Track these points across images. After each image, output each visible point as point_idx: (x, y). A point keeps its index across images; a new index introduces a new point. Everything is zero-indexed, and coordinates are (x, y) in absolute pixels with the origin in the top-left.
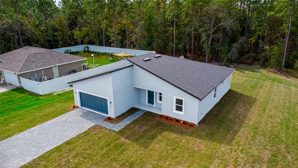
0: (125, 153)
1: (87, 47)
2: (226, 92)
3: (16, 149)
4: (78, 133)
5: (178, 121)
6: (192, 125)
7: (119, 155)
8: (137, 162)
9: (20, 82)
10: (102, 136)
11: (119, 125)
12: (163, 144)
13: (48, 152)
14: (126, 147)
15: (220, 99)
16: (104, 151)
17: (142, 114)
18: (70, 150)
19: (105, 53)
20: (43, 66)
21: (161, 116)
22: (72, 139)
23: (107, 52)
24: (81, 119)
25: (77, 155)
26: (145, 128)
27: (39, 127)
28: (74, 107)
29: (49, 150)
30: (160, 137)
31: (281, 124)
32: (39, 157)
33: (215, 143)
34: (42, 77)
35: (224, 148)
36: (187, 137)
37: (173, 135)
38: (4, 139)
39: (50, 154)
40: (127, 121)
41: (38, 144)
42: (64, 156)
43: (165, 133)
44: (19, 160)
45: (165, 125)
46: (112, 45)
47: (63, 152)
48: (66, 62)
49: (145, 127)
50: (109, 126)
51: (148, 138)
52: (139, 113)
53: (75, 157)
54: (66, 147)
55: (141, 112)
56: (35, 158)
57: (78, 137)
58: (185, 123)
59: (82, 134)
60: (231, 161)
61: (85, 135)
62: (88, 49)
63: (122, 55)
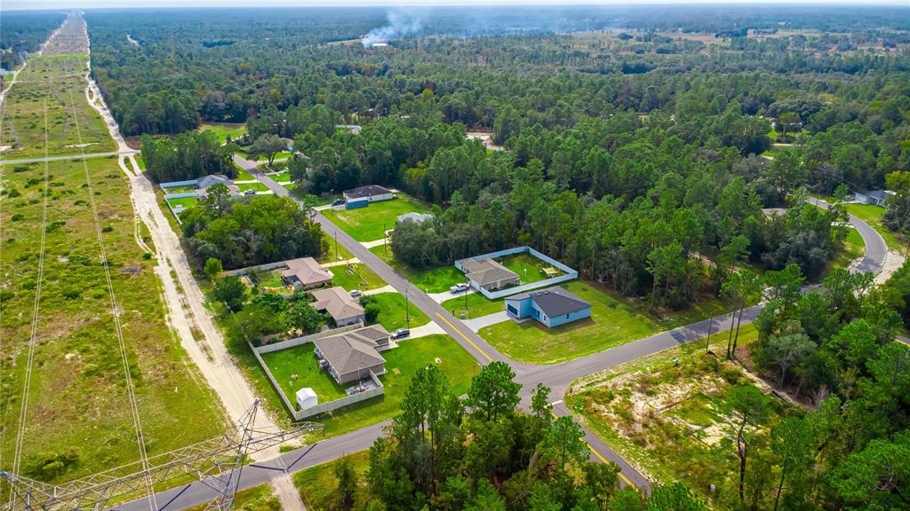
1: (528, 249)
5: (543, 324)
6: (547, 327)
7: (513, 330)
9: (480, 289)
10: (510, 324)
12: (531, 331)
16: (511, 328)
18: (501, 325)
19: (540, 261)
21: (539, 321)
23: (543, 260)
26: (528, 324)
30: (531, 328)
37: (537, 329)
43: (534, 328)
48: (505, 278)
50: (516, 321)
51: (527, 328)
58: (545, 325)
61: (503, 323)
62: (528, 251)
63: (549, 271)
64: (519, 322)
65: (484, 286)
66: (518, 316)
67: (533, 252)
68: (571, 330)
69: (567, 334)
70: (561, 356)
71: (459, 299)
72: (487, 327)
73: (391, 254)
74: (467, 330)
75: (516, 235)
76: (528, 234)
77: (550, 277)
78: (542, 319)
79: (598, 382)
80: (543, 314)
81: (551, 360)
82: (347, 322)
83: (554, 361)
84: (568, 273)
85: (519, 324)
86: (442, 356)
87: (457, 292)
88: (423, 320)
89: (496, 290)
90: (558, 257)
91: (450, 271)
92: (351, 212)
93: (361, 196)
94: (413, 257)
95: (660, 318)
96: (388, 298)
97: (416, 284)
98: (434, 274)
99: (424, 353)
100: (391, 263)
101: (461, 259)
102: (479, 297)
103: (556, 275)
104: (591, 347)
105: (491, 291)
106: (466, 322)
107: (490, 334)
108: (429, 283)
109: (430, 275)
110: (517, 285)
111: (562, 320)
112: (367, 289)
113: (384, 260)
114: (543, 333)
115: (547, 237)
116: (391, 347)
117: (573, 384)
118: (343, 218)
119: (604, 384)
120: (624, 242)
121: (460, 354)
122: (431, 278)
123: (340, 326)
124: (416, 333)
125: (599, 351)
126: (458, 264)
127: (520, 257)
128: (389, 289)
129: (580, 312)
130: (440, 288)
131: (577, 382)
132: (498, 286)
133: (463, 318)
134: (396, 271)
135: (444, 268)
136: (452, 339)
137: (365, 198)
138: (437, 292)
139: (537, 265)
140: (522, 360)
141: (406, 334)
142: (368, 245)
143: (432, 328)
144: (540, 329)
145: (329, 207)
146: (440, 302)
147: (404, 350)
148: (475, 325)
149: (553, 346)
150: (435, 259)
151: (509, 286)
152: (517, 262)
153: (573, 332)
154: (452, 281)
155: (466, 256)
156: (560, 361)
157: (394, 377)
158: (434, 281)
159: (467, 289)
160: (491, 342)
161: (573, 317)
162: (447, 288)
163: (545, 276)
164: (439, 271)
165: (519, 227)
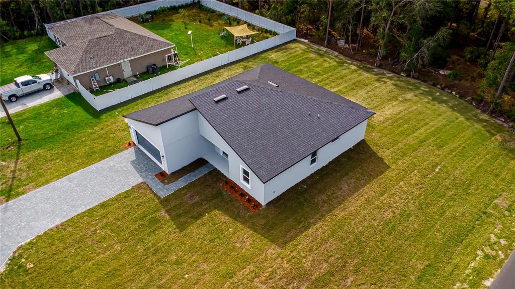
0: (157, 232)
2: (351, 147)
3: (49, 203)
4: (118, 193)
5: (243, 194)
6: (257, 205)
7: (149, 235)
8: (163, 249)
10: (142, 202)
11: (169, 187)
12: (204, 229)
13: (79, 215)
14: (161, 225)
15: (331, 160)
16: (136, 226)
17: (206, 172)
18: (102, 217)
19: (222, 14)
20: (107, 62)
21: (226, 183)
22: (108, 200)
23: (226, 12)
24: (130, 167)
25: (107, 225)
27: (81, 172)
28: (130, 144)
29: (80, 212)
30: (206, 218)
31: (387, 223)
32: (69, 221)
33: (266, 240)
34: (107, 78)
35: (272, 250)
36: (238, 224)
37: (225, 218)
38: (40, 186)
39: (80, 218)
40: (181, 183)
41: (72, 201)
42: (92, 224)
43: (217, 212)
44: (48, 220)
45: (223, 198)
47: (94, 218)
48: (141, 54)
49: (197, 197)
50: (157, 186)
51: (192, 217)
52: (203, 170)
53: (103, 227)
54: (99, 211)
55: (206, 169)
56: (64, 220)
57: (117, 198)
58: (250, 200)
59: (123, 194)
60: (267, 271)
61: (125, 197)
63: (238, 31)
77: (244, 44)
84: (275, 34)
85: (166, 200)
87: (15, 98)
103: (253, 39)
110: (172, 68)
139: (216, 24)
151: (152, 71)
163: (231, 42)
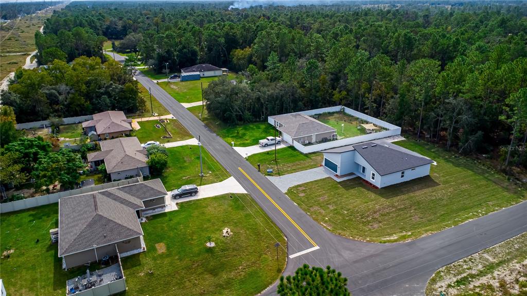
0: (338, 190)
1: (344, 108)
5: (371, 184)
6: (377, 188)
7: (335, 190)
8: (341, 194)
9: (293, 143)
10: (330, 182)
14: (339, 188)
17: (355, 177)
18: (316, 184)
19: (358, 118)
20: (307, 134)
21: (364, 180)
23: (360, 117)
26: (352, 183)
28: (322, 165)
30: (356, 189)
31: (432, 200)
33: (380, 197)
34: (305, 141)
35: (383, 199)
37: (364, 189)
40: (345, 179)
43: (360, 188)
46: (366, 111)
50: (336, 179)
51: (351, 188)
53: (318, 187)
57: (320, 180)
58: (374, 186)
62: (344, 111)
63: (368, 127)
64: (339, 180)
65: (298, 140)
66: (338, 173)
67: (349, 111)
68: (408, 192)
69: (403, 197)
70: (402, 229)
71: (268, 153)
72: (300, 186)
73: (206, 112)
74: (273, 190)
75: (332, 95)
76: (344, 93)
77: (371, 133)
78: (368, 177)
79: (473, 276)
80: (370, 171)
81: (390, 235)
82: (124, 175)
83: (395, 237)
84: (386, 129)
85: (340, 183)
86: (235, 224)
87: (267, 145)
88: (220, 176)
89: (310, 144)
90: (376, 115)
91: (263, 126)
92: (183, 83)
93: (194, 71)
94: (225, 111)
95: (518, 180)
96: (188, 152)
97: (224, 137)
98: (246, 129)
99: (209, 221)
100: (204, 120)
101: (274, 115)
102: (291, 151)
103: (376, 131)
104: (443, 217)
105: (305, 145)
106: (272, 179)
107: (302, 195)
108: (238, 137)
109: (241, 130)
110: (334, 140)
111: (396, 179)
112: (168, 142)
113: (198, 117)
114: (373, 196)
115: (363, 96)
116: (167, 210)
117: (434, 281)
118: (175, 87)
119: (484, 280)
120: (464, 89)
121: (259, 221)
122: (241, 132)
123: (114, 181)
124: (207, 191)
125: (456, 223)
126: (271, 120)
127: (336, 115)
128: (194, 142)
129: (417, 169)
130: (248, 142)
131: (439, 277)
132: (314, 140)
133: (270, 174)
134: (207, 126)
135: (256, 124)
136: (253, 200)
137: (198, 73)
138: (244, 145)
139: (354, 123)
140: (347, 233)
141: (194, 192)
142: (186, 105)
143: (231, 186)
144: (368, 190)
145: (166, 80)
146: (245, 156)
147: (183, 215)
148: (284, 183)
149: (389, 213)
150: (247, 114)
151: (325, 140)
152: (332, 120)
153: (412, 194)
154: (263, 135)
155: (281, 112)
156: (404, 237)
157: (155, 259)
158: (244, 135)
159: (279, 143)
160: (304, 206)
161: (410, 175)
162: (255, 142)
164: (251, 126)
165: (334, 88)
